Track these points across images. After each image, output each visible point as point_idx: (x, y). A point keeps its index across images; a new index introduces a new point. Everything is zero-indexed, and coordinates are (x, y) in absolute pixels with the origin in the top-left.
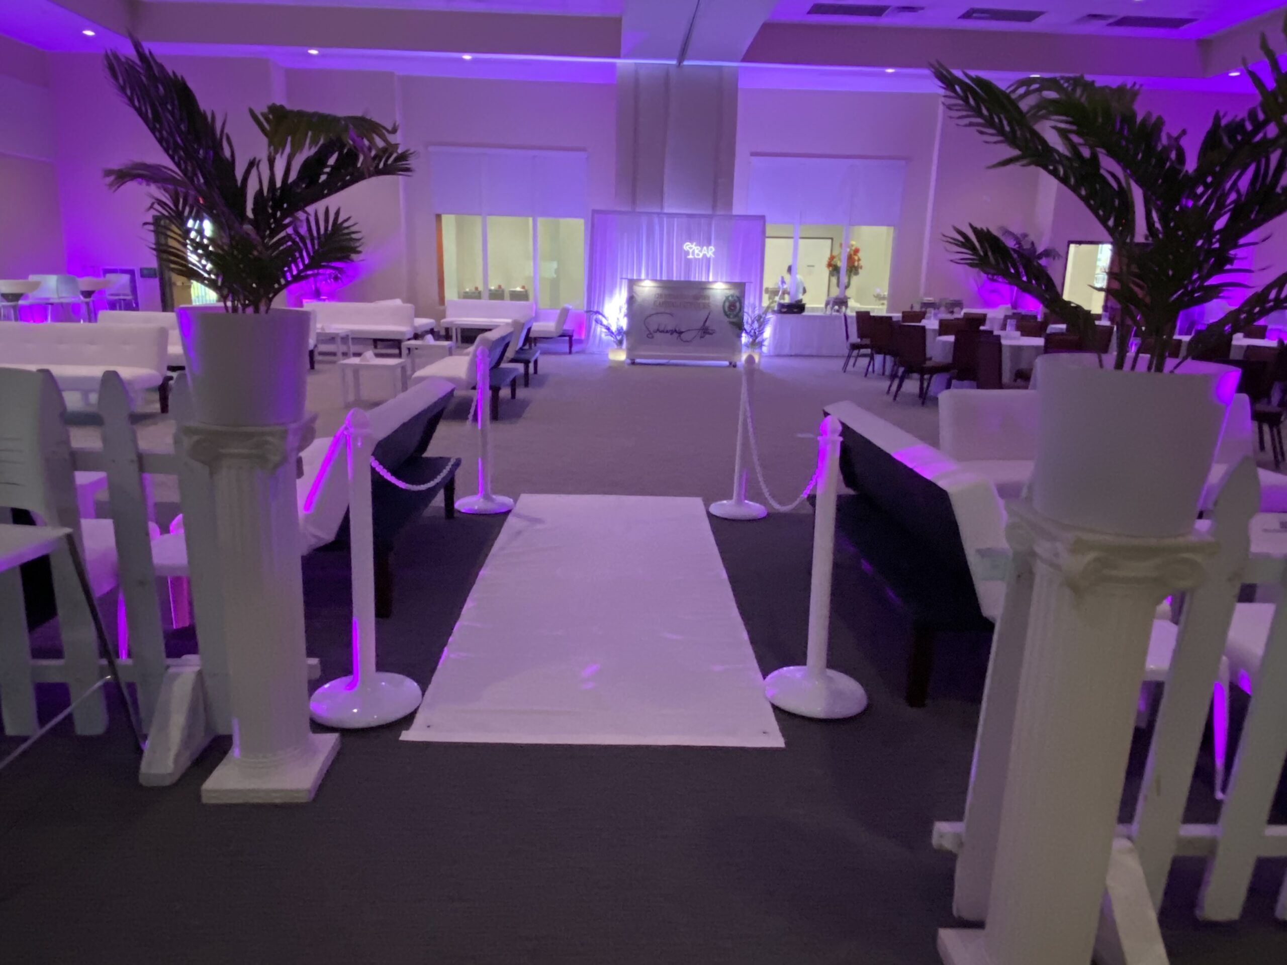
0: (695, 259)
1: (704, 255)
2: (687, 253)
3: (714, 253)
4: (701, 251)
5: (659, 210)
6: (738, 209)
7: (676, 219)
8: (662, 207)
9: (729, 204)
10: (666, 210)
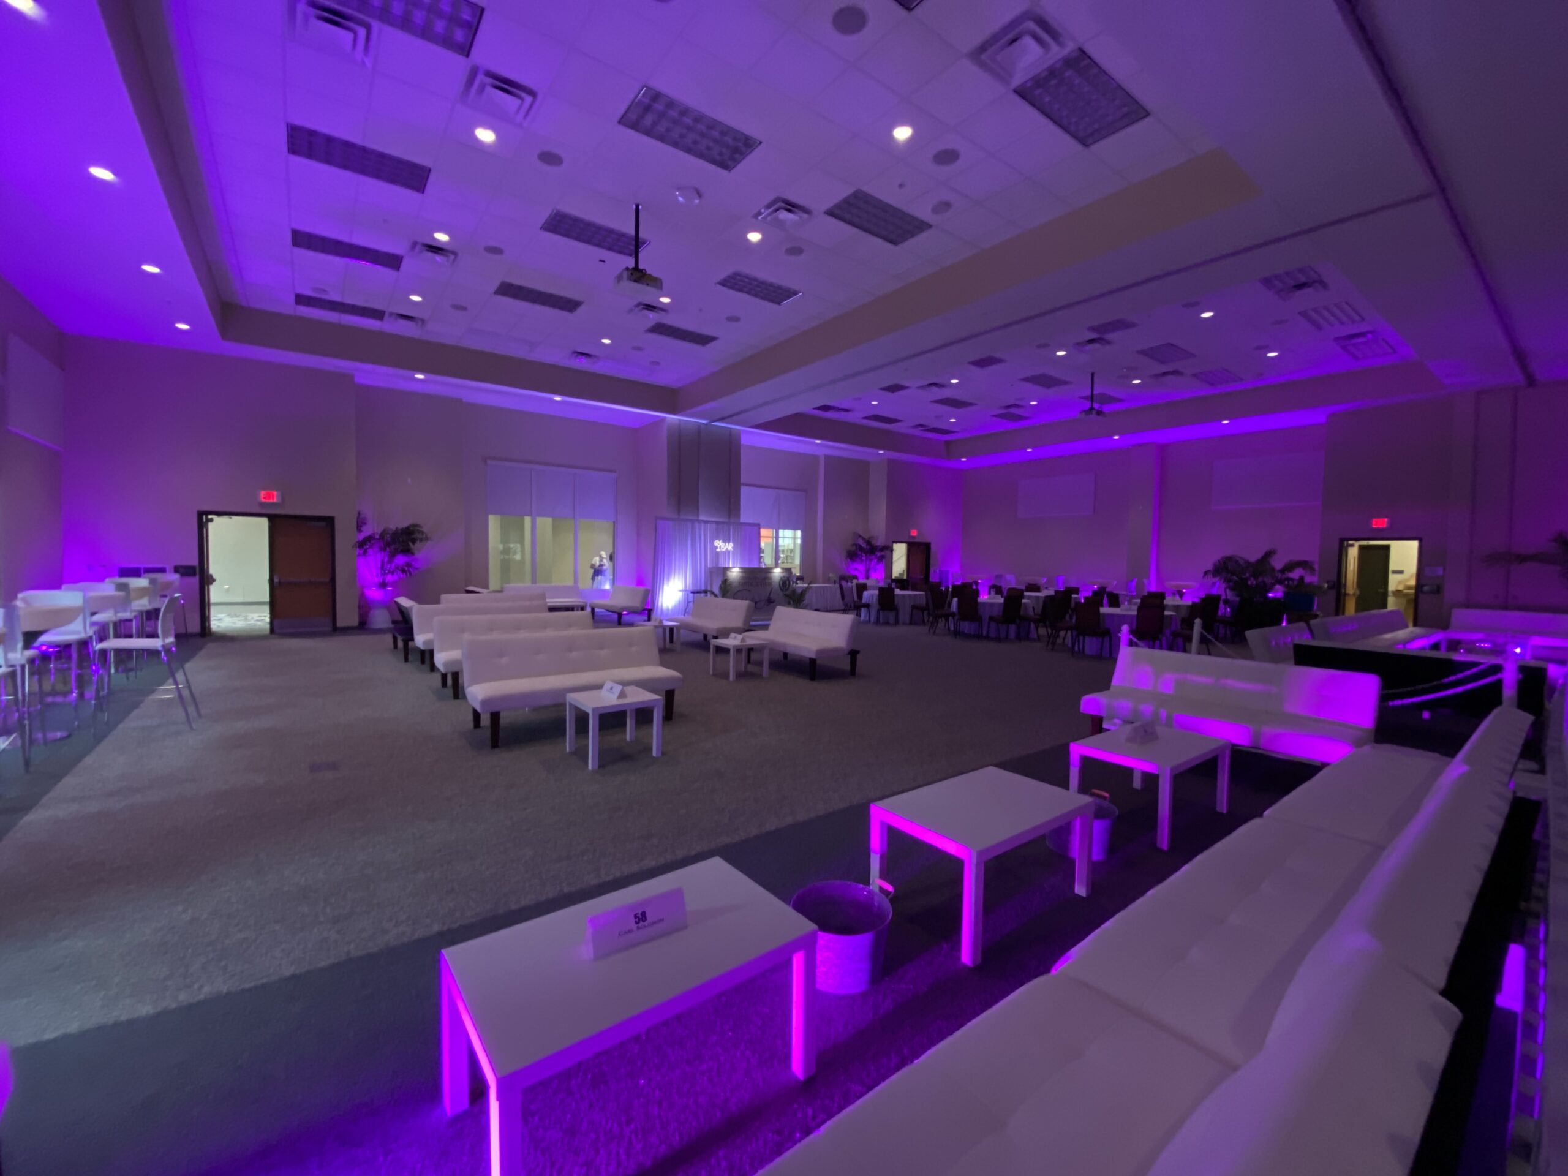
0: (721, 552)
1: (727, 549)
2: (717, 547)
3: (733, 548)
4: (725, 546)
5: (696, 518)
6: (743, 519)
7: (709, 525)
8: (698, 516)
9: (738, 515)
10: (702, 518)
